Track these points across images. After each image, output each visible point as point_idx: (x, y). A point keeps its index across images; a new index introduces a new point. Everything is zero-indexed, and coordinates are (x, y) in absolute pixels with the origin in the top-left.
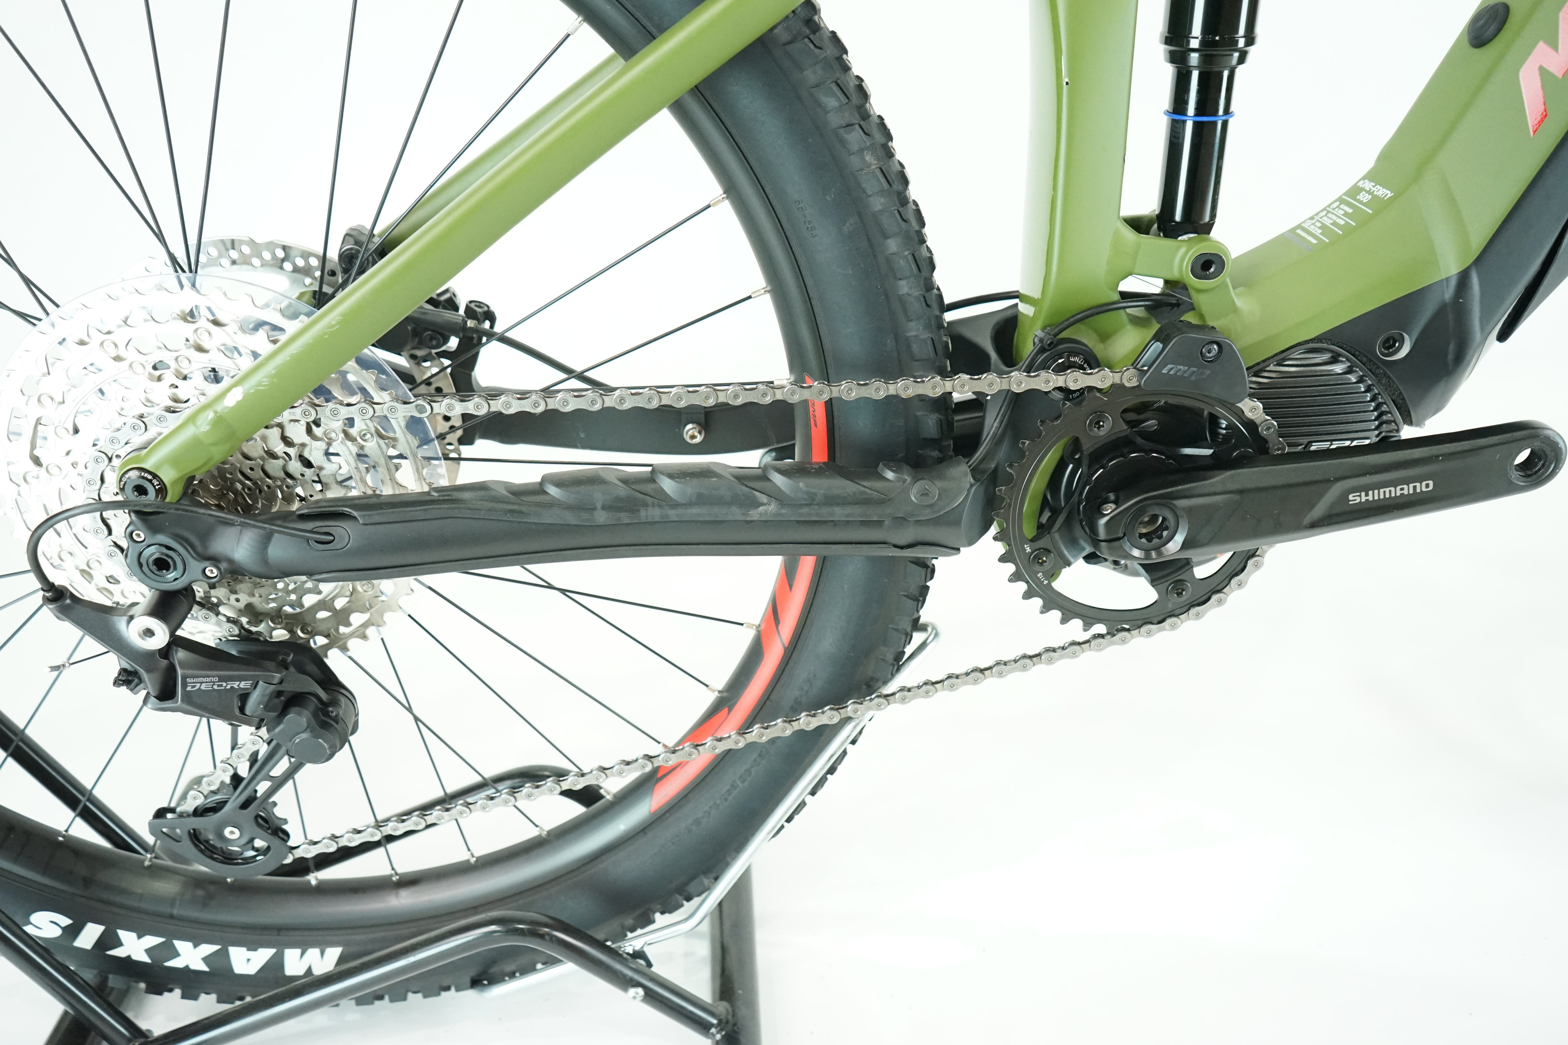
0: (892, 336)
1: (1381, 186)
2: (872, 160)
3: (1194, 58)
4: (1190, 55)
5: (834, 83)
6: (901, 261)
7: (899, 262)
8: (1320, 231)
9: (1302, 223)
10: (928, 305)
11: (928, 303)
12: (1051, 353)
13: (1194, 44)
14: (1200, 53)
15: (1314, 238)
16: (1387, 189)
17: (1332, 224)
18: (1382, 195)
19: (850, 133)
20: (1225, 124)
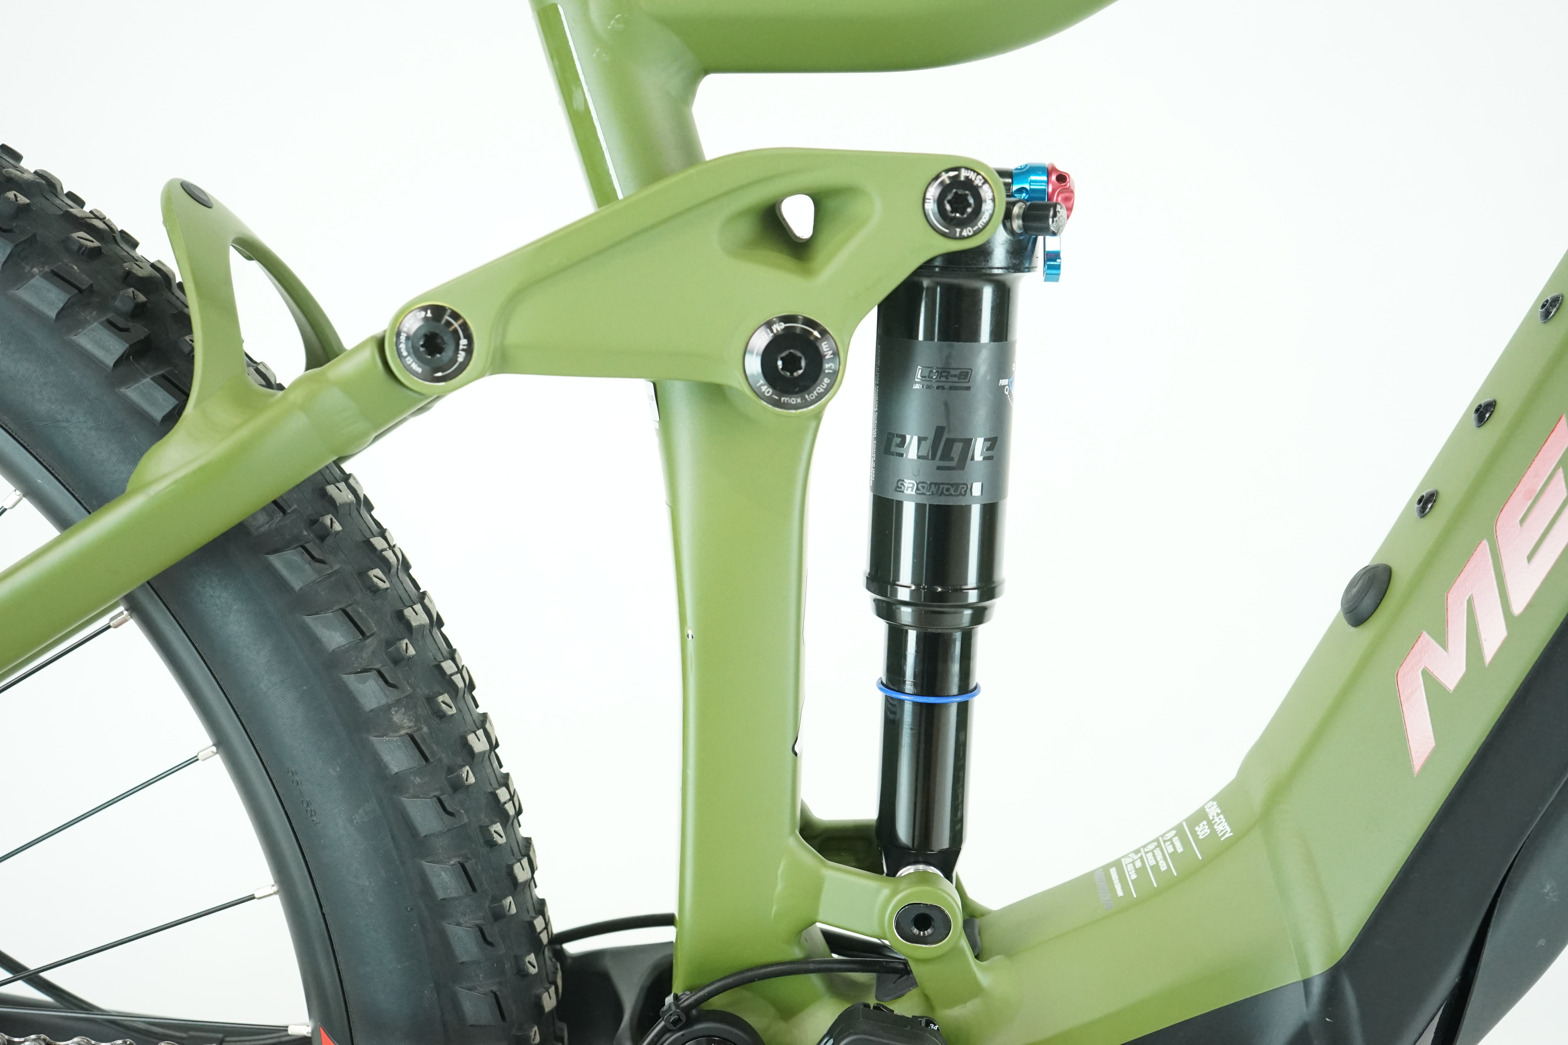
0: (432, 985)
1: (1225, 817)
2: (405, 721)
3: (906, 614)
4: (899, 609)
5: (340, 611)
6: (443, 873)
7: (440, 875)
8: (1134, 876)
9: (1123, 857)
10: (490, 944)
11: (489, 939)
12: (683, 1035)
13: (904, 594)
14: (913, 607)
15: (1123, 888)
16: (1228, 824)
17: (1151, 867)
18: (1222, 831)
19: (364, 682)
20: (963, 710)
